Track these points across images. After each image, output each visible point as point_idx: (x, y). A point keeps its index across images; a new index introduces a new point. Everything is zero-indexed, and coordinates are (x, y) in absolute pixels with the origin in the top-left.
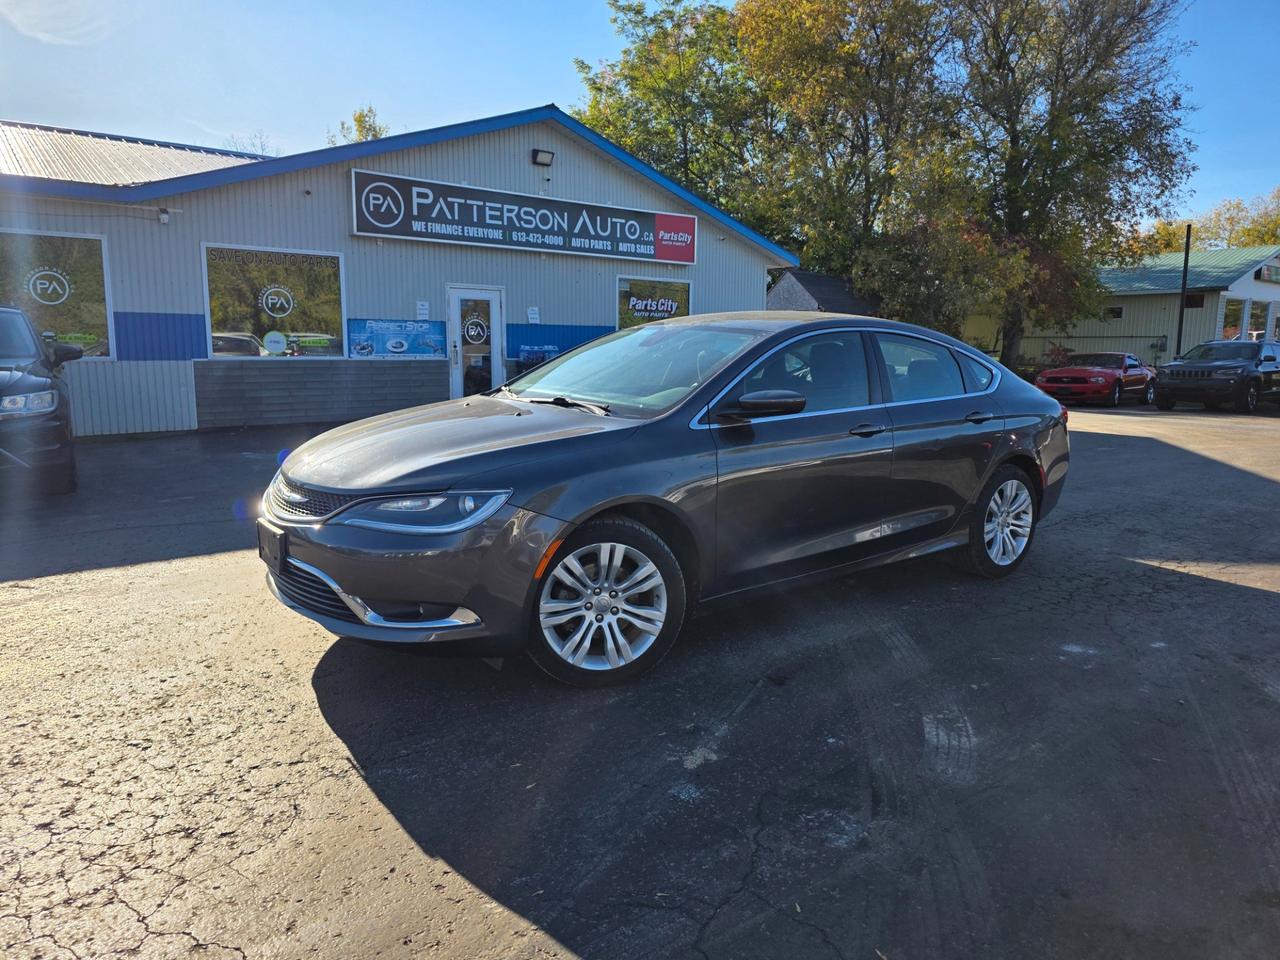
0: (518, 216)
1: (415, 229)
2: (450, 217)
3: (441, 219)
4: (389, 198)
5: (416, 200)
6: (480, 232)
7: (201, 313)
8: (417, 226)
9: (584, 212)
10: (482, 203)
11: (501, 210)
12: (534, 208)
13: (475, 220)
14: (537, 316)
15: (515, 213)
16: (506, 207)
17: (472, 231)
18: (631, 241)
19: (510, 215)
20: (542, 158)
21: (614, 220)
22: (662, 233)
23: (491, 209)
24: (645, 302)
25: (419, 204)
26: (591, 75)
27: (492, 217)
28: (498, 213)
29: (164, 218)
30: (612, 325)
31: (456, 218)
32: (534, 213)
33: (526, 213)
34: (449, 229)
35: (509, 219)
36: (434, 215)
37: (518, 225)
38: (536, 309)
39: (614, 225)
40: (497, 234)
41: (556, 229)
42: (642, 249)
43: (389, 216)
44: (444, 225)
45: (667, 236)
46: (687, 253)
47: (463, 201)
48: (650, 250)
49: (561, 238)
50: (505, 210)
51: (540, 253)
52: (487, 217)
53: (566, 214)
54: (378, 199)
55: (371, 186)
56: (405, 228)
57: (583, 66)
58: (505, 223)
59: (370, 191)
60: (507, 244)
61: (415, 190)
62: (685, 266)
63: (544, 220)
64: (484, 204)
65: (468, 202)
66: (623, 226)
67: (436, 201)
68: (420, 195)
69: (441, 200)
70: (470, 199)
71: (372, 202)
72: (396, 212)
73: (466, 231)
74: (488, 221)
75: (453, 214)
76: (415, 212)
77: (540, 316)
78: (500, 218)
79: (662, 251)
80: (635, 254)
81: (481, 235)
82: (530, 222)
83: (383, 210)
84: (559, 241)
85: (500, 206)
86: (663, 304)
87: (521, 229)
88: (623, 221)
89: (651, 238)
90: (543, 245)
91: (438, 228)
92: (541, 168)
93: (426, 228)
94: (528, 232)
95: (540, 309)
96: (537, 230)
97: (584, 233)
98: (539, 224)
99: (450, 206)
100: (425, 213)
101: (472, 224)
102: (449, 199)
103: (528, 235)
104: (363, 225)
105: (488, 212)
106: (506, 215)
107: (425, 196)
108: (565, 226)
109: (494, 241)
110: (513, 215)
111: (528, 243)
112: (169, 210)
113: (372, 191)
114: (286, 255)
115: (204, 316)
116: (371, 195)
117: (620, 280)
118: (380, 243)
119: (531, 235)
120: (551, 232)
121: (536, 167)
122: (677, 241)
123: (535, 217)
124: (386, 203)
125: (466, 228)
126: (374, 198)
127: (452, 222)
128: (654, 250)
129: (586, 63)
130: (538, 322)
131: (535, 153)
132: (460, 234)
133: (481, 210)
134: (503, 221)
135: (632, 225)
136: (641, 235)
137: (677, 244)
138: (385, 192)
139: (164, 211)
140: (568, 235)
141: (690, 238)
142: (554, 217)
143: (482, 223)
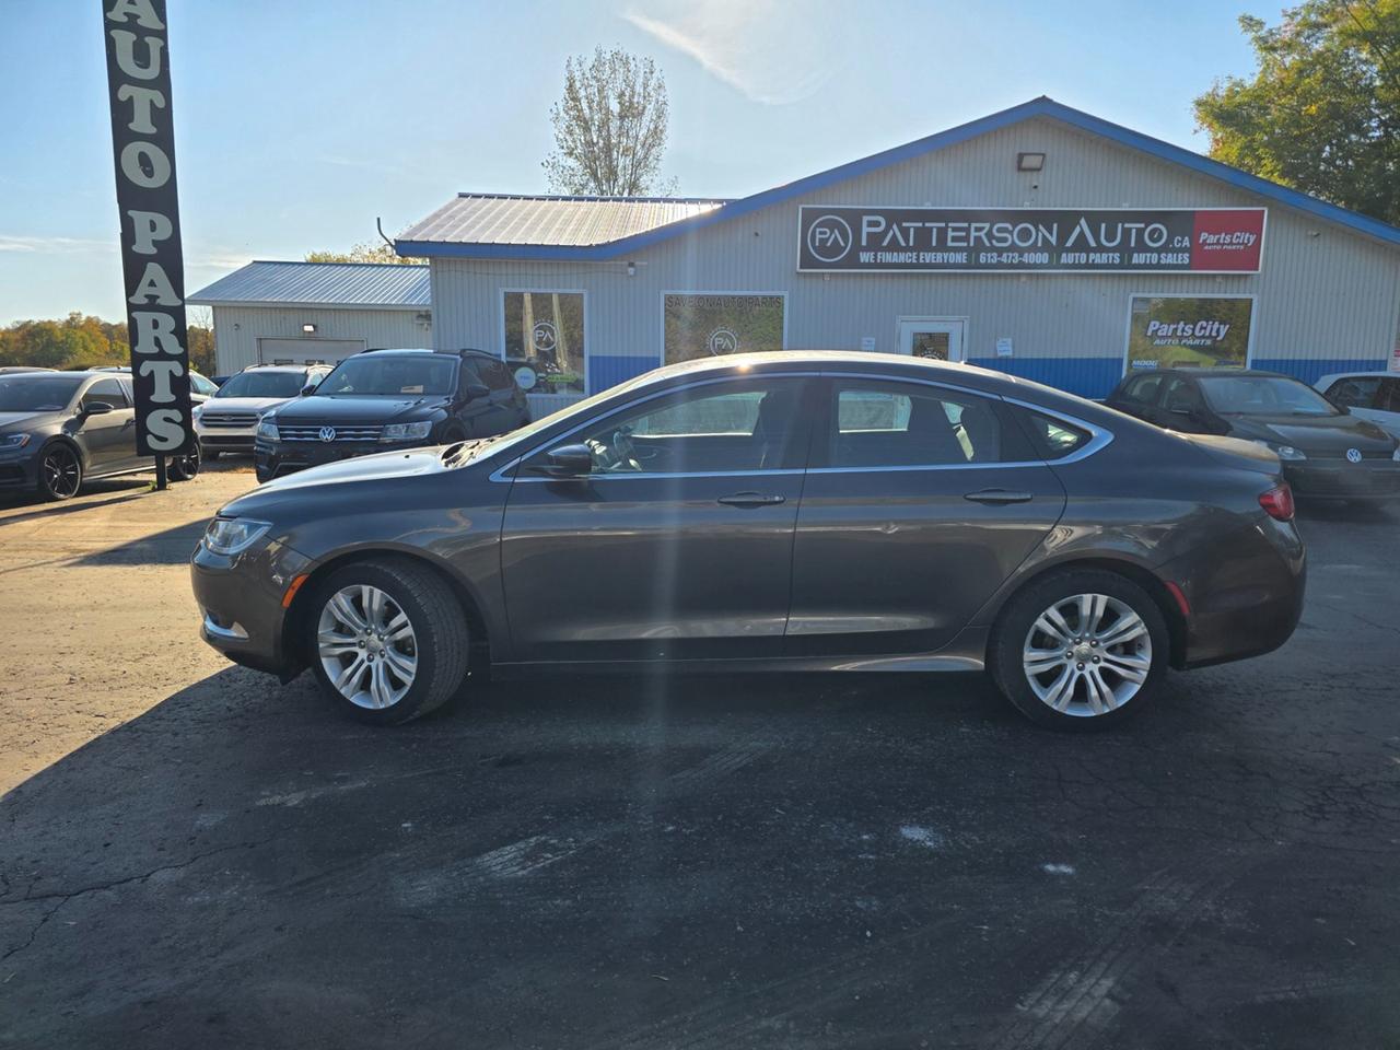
0: (990, 235)
1: (862, 261)
2: (903, 244)
3: (894, 247)
4: (836, 231)
5: (865, 230)
6: (939, 257)
7: (657, 355)
8: (865, 257)
9: (1083, 221)
10: (943, 225)
11: (967, 230)
12: (1011, 223)
13: (934, 244)
14: (1010, 348)
15: (985, 231)
16: (974, 225)
17: (928, 257)
18: (1152, 250)
19: (977, 234)
20: (1028, 162)
21: (1127, 225)
22: (1204, 236)
23: (954, 229)
24: (1172, 327)
25: (868, 234)
26: (1263, 33)
27: (954, 239)
28: (964, 234)
29: (631, 271)
30: (1117, 356)
31: (911, 244)
32: (1011, 228)
33: (999, 230)
34: (902, 258)
35: (978, 239)
36: (885, 244)
37: (988, 244)
38: (1010, 341)
39: (1126, 233)
40: (961, 258)
41: (1040, 244)
42: (1169, 259)
43: (836, 249)
44: (895, 254)
45: (1212, 239)
46: (1249, 258)
47: (920, 225)
48: (1185, 258)
49: (1046, 255)
50: (972, 229)
51: (1019, 274)
52: (949, 239)
53: (1055, 225)
54: (825, 233)
55: (817, 221)
56: (852, 261)
57: (1249, 23)
58: (972, 244)
59: (818, 226)
60: (973, 268)
61: (866, 219)
62: (1246, 275)
63: (1025, 234)
64: (947, 225)
65: (927, 225)
66: (1140, 232)
67: (889, 227)
68: (871, 224)
69: (895, 227)
70: (928, 221)
71: (818, 236)
72: (842, 244)
73: (921, 257)
74: (950, 244)
75: (907, 240)
76: (864, 243)
77: (1013, 347)
78: (966, 239)
79: (1200, 258)
80: (1159, 266)
81: (939, 260)
82: (1005, 240)
83: (829, 244)
84: (1044, 258)
85: (966, 225)
86: (1202, 328)
87: (993, 249)
88: (1142, 225)
89: (1187, 243)
90: (1021, 265)
91: (888, 257)
92: (1029, 174)
93: (875, 259)
94: (1000, 251)
95: (1013, 342)
96: (1013, 248)
97: (1081, 245)
98: (1017, 241)
99: (905, 232)
100: (875, 243)
101: (932, 250)
102: (904, 224)
103: (1000, 256)
104: (807, 261)
105: (950, 234)
106: (973, 234)
107: (877, 224)
108: (1053, 240)
109: (956, 266)
110: (982, 234)
111: (1000, 265)
112: (637, 263)
113: (820, 225)
114: (733, 297)
115: (659, 359)
116: (818, 230)
117: (1135, 299)
118: (827, 278)
119: (1005, 255)
120: (1034, 249)
121: (1022, 174)
122: (1231, 243)
123: (1011, 233)
124: (833, 236)
125: (921, 254)
126: (821, 233)
127: (907, 249)
128: (1189, 258)
129: (1256, 18)
130: (1010, 354)
131: (1021, 156)
132: (914, 261)
133: (942, 233)
134: (969, 242)
135: (1155, 230)
136: (1170, 239)
137: (1230, 247)
138: (832, 225)
139: (631, 265)
140: (1055, 251)
141: (1253, 238)
142: (1037, 230)
143: (942, 246)
